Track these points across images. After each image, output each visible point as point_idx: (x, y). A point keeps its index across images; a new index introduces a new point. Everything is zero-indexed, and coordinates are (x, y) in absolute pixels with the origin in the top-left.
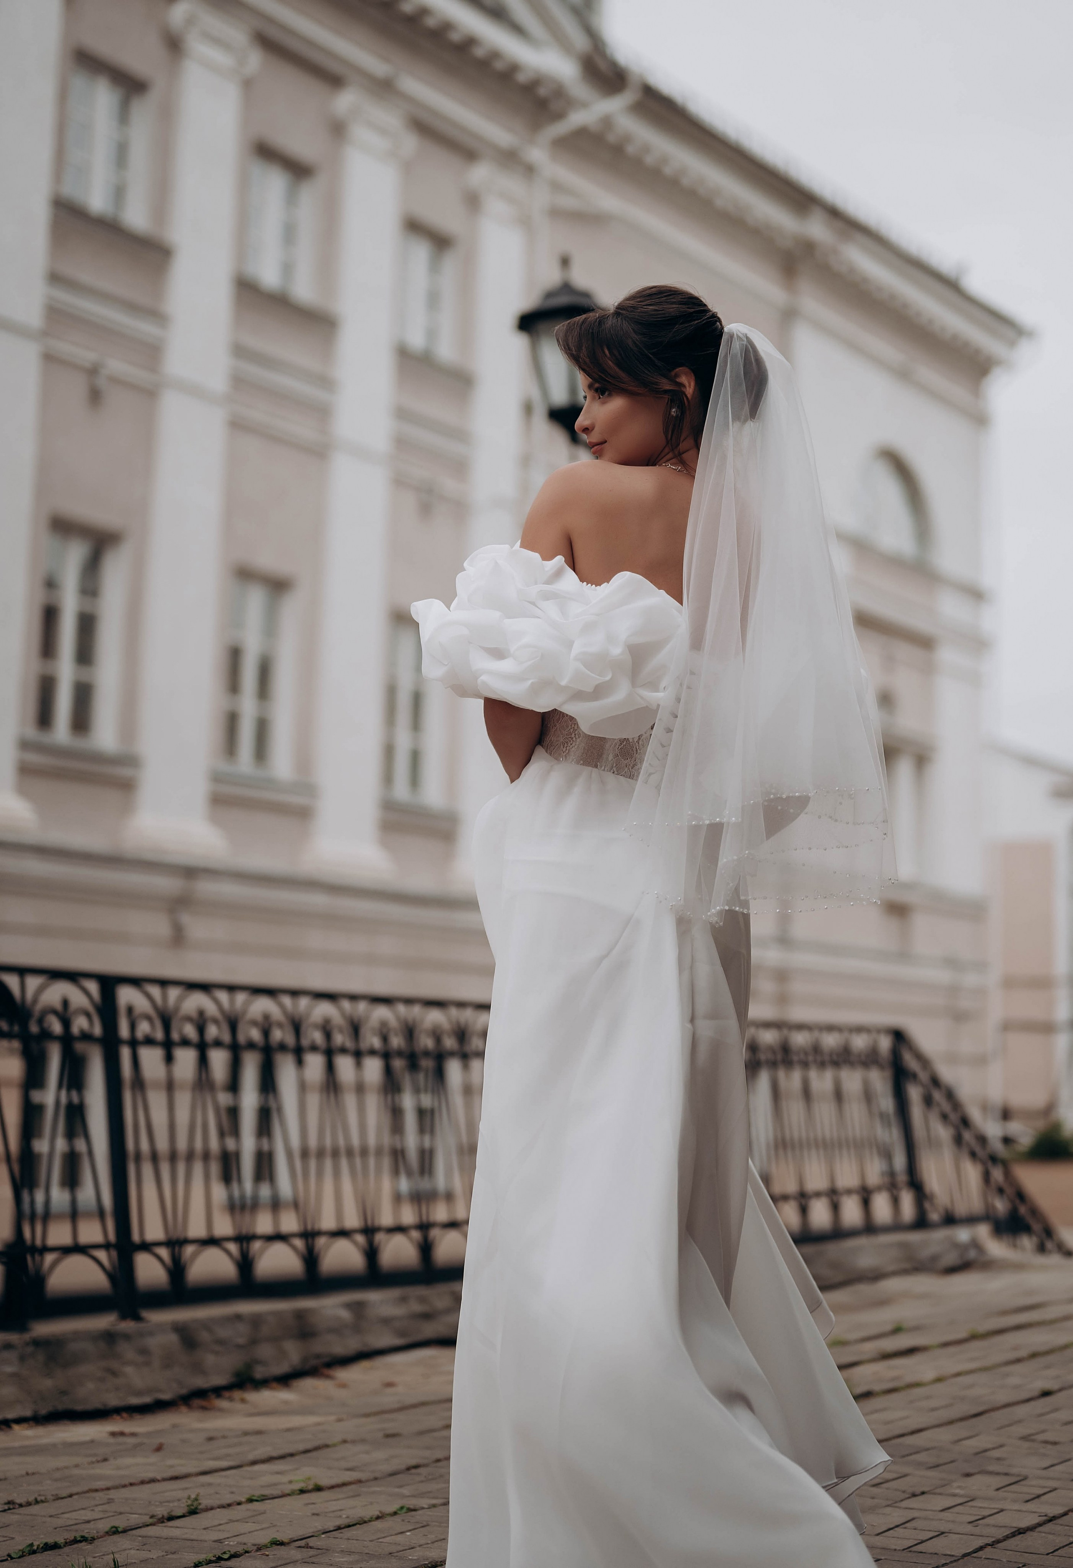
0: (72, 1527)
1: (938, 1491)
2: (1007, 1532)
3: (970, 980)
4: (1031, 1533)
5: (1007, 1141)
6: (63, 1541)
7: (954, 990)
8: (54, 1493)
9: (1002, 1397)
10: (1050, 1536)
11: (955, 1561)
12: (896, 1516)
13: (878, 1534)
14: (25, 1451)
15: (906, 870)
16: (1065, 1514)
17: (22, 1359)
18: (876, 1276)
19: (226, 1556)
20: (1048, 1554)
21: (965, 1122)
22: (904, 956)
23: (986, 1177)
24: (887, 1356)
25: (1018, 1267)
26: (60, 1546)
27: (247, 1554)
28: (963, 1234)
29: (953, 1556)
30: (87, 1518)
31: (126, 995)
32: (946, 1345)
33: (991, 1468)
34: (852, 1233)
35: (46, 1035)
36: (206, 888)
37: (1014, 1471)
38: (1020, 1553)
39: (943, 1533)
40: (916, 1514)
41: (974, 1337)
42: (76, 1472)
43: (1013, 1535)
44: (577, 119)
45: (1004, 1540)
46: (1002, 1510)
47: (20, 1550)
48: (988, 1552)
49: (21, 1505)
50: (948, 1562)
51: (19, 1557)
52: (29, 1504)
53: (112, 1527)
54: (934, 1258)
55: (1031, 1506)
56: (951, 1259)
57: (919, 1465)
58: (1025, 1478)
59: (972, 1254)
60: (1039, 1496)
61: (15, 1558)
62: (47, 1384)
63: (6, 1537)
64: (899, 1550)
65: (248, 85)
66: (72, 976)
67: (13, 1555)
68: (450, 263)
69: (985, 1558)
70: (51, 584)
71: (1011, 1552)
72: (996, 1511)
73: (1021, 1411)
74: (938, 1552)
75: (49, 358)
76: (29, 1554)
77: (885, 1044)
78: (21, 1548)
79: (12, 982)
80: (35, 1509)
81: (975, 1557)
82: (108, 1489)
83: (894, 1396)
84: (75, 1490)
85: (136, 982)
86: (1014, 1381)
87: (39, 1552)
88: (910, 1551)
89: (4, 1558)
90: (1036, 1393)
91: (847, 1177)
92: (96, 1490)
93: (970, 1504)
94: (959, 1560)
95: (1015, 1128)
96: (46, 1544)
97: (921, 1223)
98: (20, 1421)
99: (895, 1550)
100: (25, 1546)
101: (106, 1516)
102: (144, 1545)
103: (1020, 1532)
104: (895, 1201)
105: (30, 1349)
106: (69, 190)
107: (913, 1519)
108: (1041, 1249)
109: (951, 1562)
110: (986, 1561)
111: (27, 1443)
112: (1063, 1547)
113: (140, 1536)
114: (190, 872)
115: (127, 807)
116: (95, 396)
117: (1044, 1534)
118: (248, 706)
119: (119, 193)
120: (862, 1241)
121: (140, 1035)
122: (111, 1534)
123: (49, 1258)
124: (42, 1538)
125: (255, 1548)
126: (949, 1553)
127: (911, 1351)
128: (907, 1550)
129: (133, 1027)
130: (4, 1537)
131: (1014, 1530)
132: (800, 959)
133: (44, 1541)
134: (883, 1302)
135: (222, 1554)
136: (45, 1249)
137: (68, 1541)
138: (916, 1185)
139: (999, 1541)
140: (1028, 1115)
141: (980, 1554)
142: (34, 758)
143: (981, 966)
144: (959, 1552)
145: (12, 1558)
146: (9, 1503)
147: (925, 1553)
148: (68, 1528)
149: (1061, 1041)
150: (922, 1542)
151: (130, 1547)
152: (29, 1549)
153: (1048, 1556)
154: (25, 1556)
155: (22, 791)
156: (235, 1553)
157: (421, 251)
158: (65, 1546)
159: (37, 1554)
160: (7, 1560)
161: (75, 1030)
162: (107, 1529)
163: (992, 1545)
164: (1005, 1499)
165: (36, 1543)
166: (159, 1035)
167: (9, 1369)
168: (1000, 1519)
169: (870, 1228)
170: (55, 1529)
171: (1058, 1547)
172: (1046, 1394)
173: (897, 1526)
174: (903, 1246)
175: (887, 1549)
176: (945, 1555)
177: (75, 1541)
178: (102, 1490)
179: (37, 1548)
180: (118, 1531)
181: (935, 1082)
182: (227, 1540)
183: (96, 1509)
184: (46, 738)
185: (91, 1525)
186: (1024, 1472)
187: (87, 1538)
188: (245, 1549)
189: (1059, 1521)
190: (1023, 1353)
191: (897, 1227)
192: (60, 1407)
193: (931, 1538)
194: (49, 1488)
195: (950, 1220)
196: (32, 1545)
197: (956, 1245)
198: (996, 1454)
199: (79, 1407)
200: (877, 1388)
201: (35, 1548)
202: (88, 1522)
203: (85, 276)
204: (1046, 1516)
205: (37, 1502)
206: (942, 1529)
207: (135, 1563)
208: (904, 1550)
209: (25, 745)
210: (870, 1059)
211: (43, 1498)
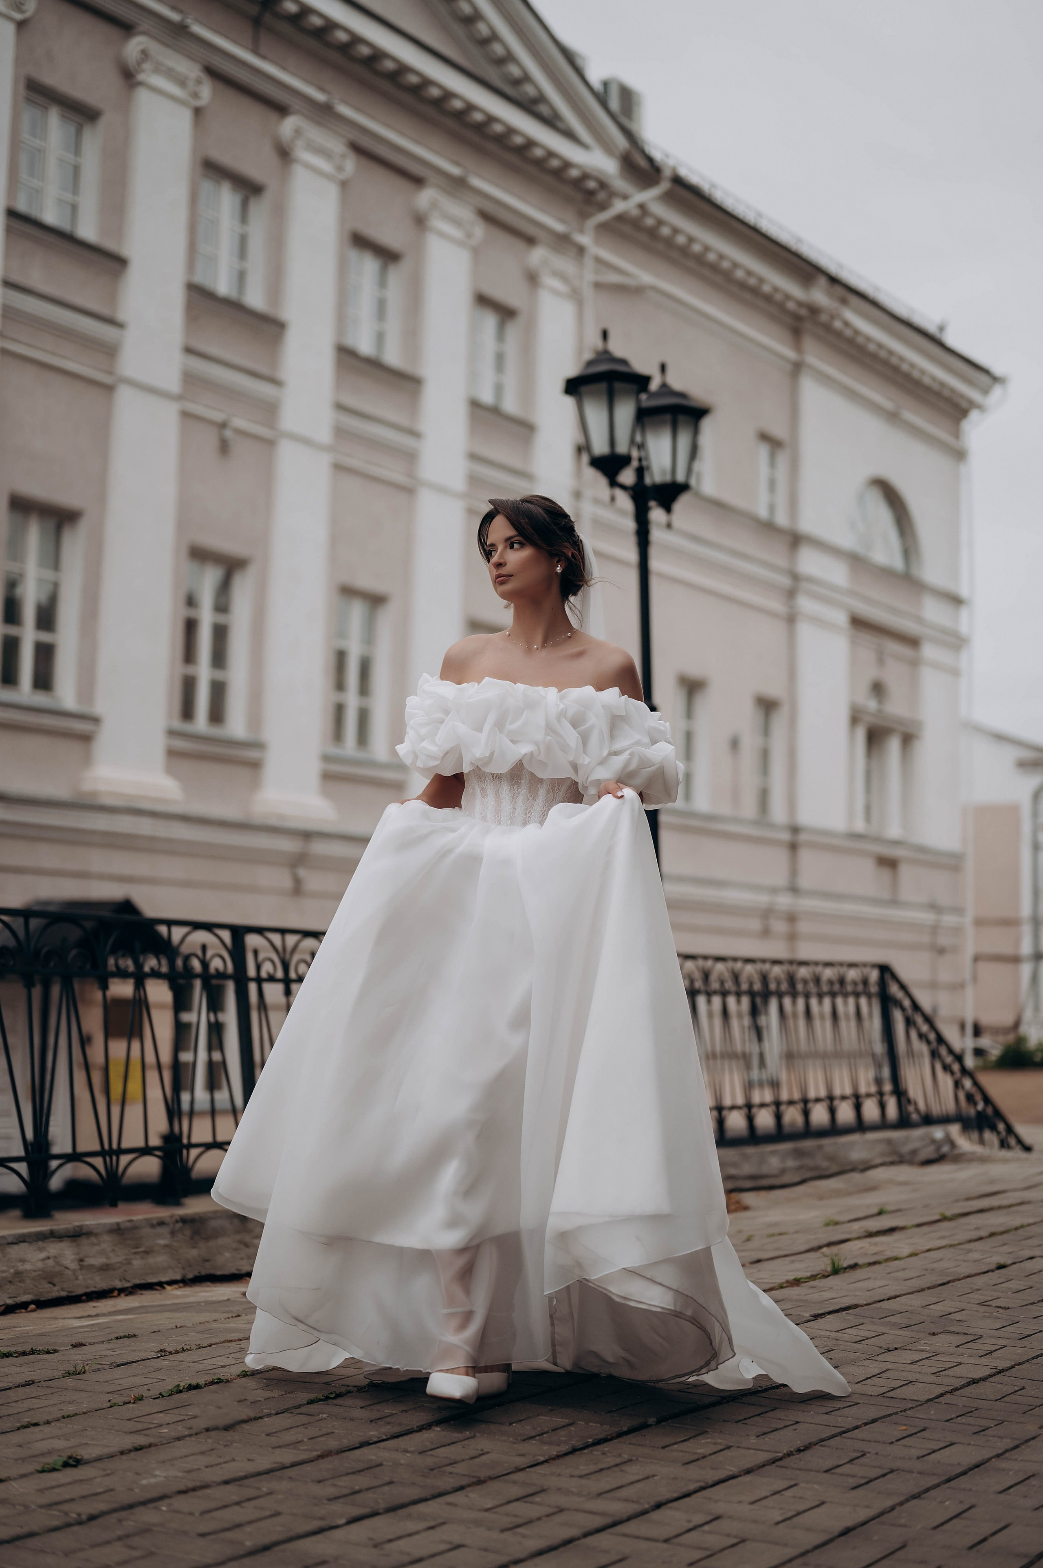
0: (211, 1371)
1: (908, 1347)
2: (964, 1382)
3: (949, 920)
4: (983, 1383)
5: (979, 1052)
6: (203, 1382)
7: (935, 929)
8: (197, 1343)
9: (964, 1270)
10: (999, 1385)
11: (920, 1405)
12: (874, 1368)
13: (857, 1383)
14: (176, 1308)
15: (894, 831)
16: (1013, 1367)
17: (173, 1233)
18: (866, 1167)
19: (333, 1396)
20: (996, 1400)
21: (940, 1039)
22: (894, 902)
23: (957, 1084)
24: (871, 1235)
25: (983, 1160)
26: (201, 1386)
27: (349, 1394)
28: (938, 1133)
29: (918, 1401)
30: (223, 1364)
31: (252, 940)
32: (919, 1225)
33: (952, 1329)
34: (847, 1131)
35: (189, 974)
36: (319, 848)
37: (971, 1331)
38: (973, 1400)
39: (911, 1382)
40: (889, 1366)
41: (944, 1219)
42: (215, 1325)
43: (968, 1384)
44: (619, 207)
45: (961, 1388)
46: (961, 1364)
47: (169, 1390)
48: (948, 1398)
49: (171, 1353)
50: (914, 1406)
51: (169, 1396)
52: (177, 1352)
53: (243, 1371)
54: (914, 1152)
55: (984, 1360)
56: (928, 1152)
57: (894, 1325)
58: (981, 1337)
59: (945, 1149)
60: (991, 1352)
61: (165, 1396)
62: (194, 1252)
63: (159, 1379)
64: (875, 1396)
65: (344, 185)
66: (208, 927)
67: (164, 1394)
68: (513, 331)
69: (944, 1403)
70: (191, 601)
71: (966, 1398)
72: (956, 1364)
73: (979, 1281)
74: (906, 1398)
75: (186, 415)
76: (177, 1393)
77: (874, 975)
78: (170, 1388)
79: (163, 929)
80: (182, 1356)
81: (937, 1402)
82: (240, 1340)
83: (876, 1267)
84: (213, 1341)
85: (260, 931)
86: (976, 1256)
87: (184, 1392)
88: (884, 1397)
89: (157, 1396)
90: (993, 1266)
91: (842, 1086)
92: (231, 1341)
93: (933, 1358)
94: (923, 1404)
95: (985, 1042)
96: (190, 1385)
97: (904, 1122)
98: (171, 1283)
99: (871, 1395)
100: (173, 1386)
101: (238, 1362)
102: (268, 1386)
103: (974, 1382)
104: (882, 1106)
105: (179, 1225)
106: (199, 278)
107: (888, 1370)
108: (1004, 1144)
109: (917, 1406)
110: (946, 1406)
111: (176, 1301)
112: (1009, 1395)
113: (265, 1379)
114: (307, 835)
115: (255, 784)
116: (224, 447)
117: (993, 1384)
118: (352, 700)
119: (241, 277)
120: (855, 1137)
121: (264, 974)
122: (241, 1377)
123: (194, 1152)
124: (187, 1380)
125: (356, 1389)
126: (915, 1399)
127: (892, 1230)
128: (882, 1396)
129: (258, 967)
130: (156, 1379)
131: (969, 1380)
132: (806, 904)
133: (189, 1382)
134: (872, 1188)
135: (329, 1394)
136: (190, 1146)
137: (207, 1382)
138: (900, 1093)
139: (956, 1389)
140: (996, 1031)
141: (941, 1399)
142: (180, 744)
143: (958, 911)
144: (923, 1398)
145: (163, 1396)
146: (161, 1351)
147: (895, 1398)
148: (208, 1372)
149: (1026, 969)
150: (894, 1389)
151: (256, 1388)
152: (176, 1389)
153: (997, 1402)
154: (173, 1394)
155: (170, 770)
156: (340, 1393)
157: (490, 321)
158: (205, 1386)
159: (183, 1393)
160: (159, 1397)
161: (212, 970)
162: (238, 1373)
163: (951, 1392)
164: (963, 1354)
165: (182, 1384)
166: (280, 974)
167: (162, 1242)
168: (958, 1371)
169: (860, 1126)
170: (198, 1372)
171: (1004, 1395)
172: (1001, 1267)
173: (874, 1376)
174: (889, 1142)
175: (865, 1395)
176: (912, 1400)
177: (212, 1383)
178: (236, 1341)
179: (183, 1388)
180: (247, 1375)
181: (916, 1007)
182: (334, 1382)
183: (231, 1357)
184: (188, 727)
185: (224, 1370)
186: (980, 1332)
187: (222, 1380)
188: (348, 1390)
189: (1007, 1373)
190: (983, 1233)
191: (883, 1125)
192: (204, 1272)
193: (901, 1386)
194: (193, 1338)
195: (928, 1120)
196: (179, 1386)
197: (933, 1141)
198: (957, 1316)
199: (219, 1273)
200: (860, 1261)
201: (181, 1388)
202: (224, 1367)
203: (213, 350)
204: (996, 1368)
205: (183, 1350)
206: (910, 1379)
207: (260, 1400)
208: (878, 1395)
209: (172, 733)
210: (861, 989)
211: (188, 1347)
